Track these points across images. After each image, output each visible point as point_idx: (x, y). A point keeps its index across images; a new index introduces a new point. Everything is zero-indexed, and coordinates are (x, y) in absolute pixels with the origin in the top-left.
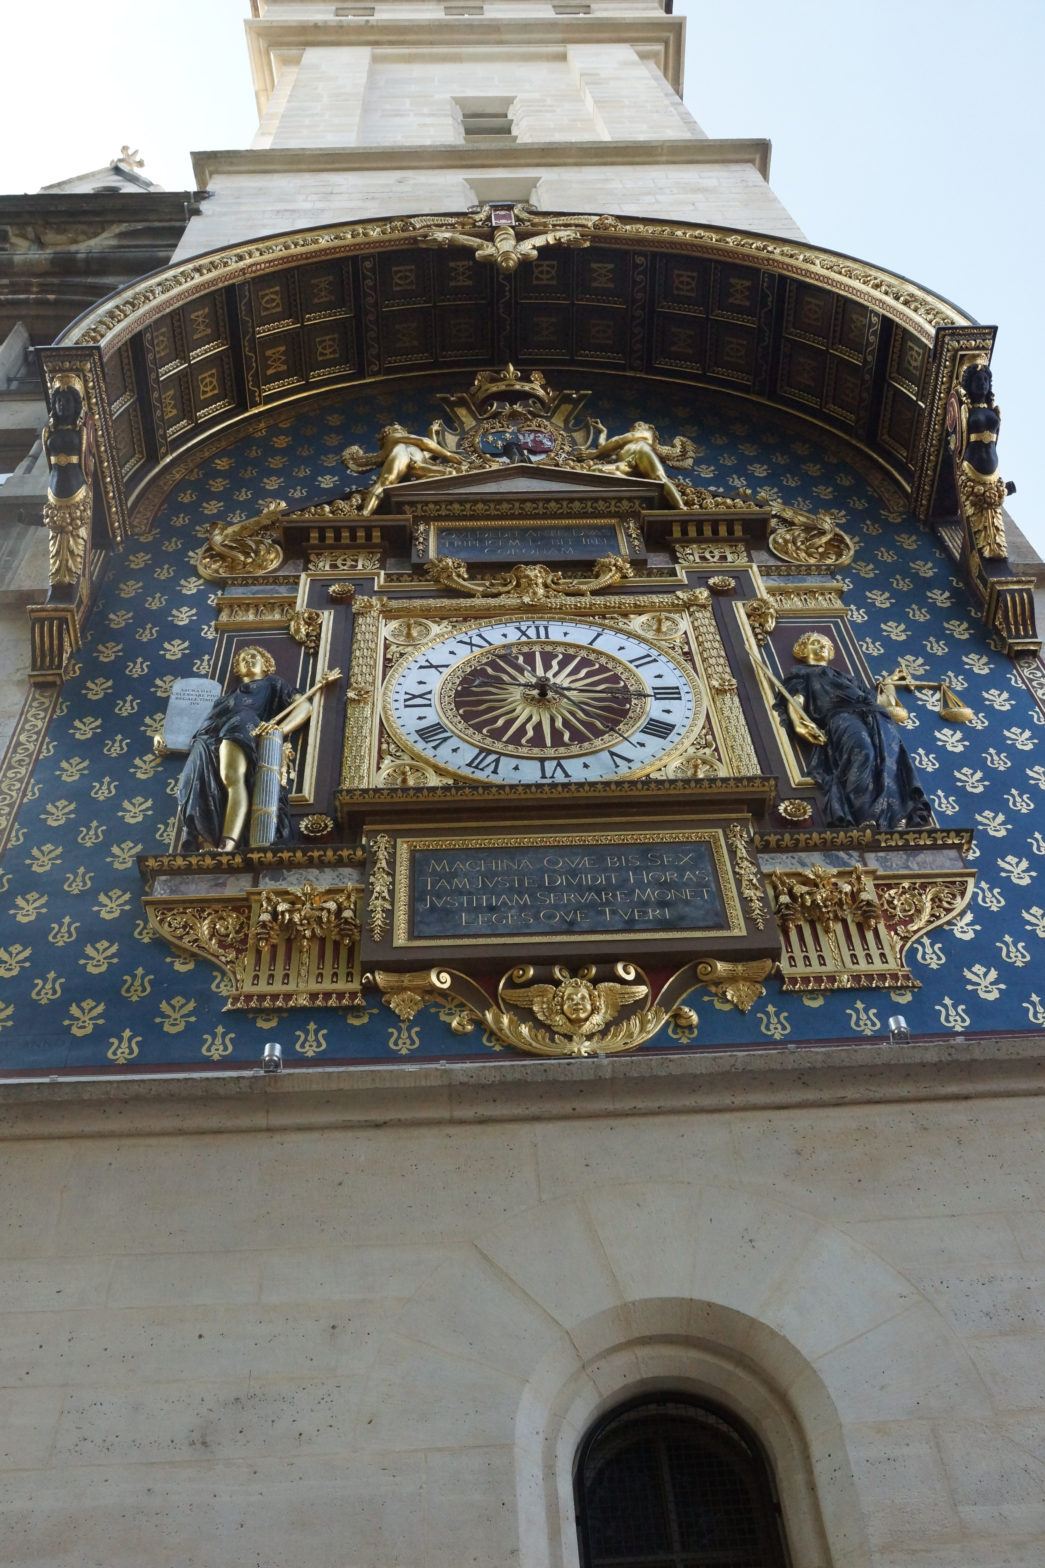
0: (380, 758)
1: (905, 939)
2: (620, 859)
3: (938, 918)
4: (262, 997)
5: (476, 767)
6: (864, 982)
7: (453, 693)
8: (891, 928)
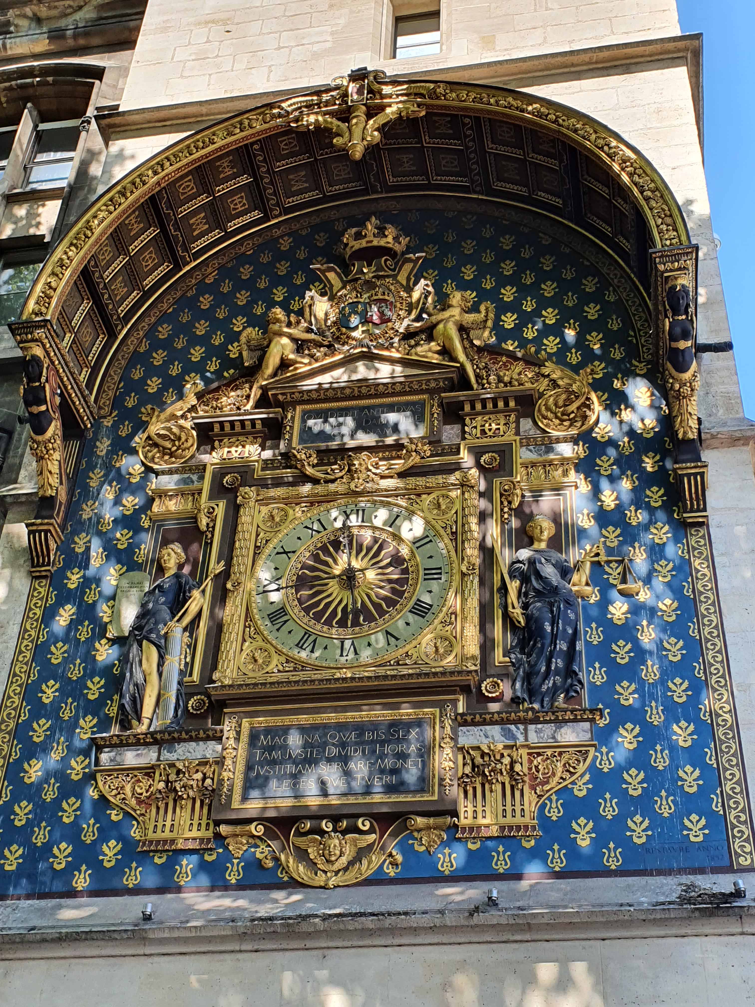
0: (244, 640)
1: (540, 797)
2: (373, 734)
3: (564, 780)
4: (158, 842)
5: (301, 647)
6: (506, 833)
7: (295, 578)
8: (533, 788)
